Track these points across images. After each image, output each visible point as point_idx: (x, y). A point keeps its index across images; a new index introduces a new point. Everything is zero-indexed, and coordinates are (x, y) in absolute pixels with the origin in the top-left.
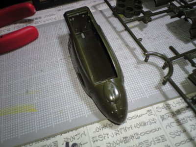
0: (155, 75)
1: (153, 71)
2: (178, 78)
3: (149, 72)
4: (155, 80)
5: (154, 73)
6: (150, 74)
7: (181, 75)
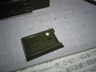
0: (63, 35)
1: (62, 32)
2: (80, 38)
3: (59, 33)
4: (62, 38)
5: (62, 33)
6: (59, 34)
7: (82, 36)
